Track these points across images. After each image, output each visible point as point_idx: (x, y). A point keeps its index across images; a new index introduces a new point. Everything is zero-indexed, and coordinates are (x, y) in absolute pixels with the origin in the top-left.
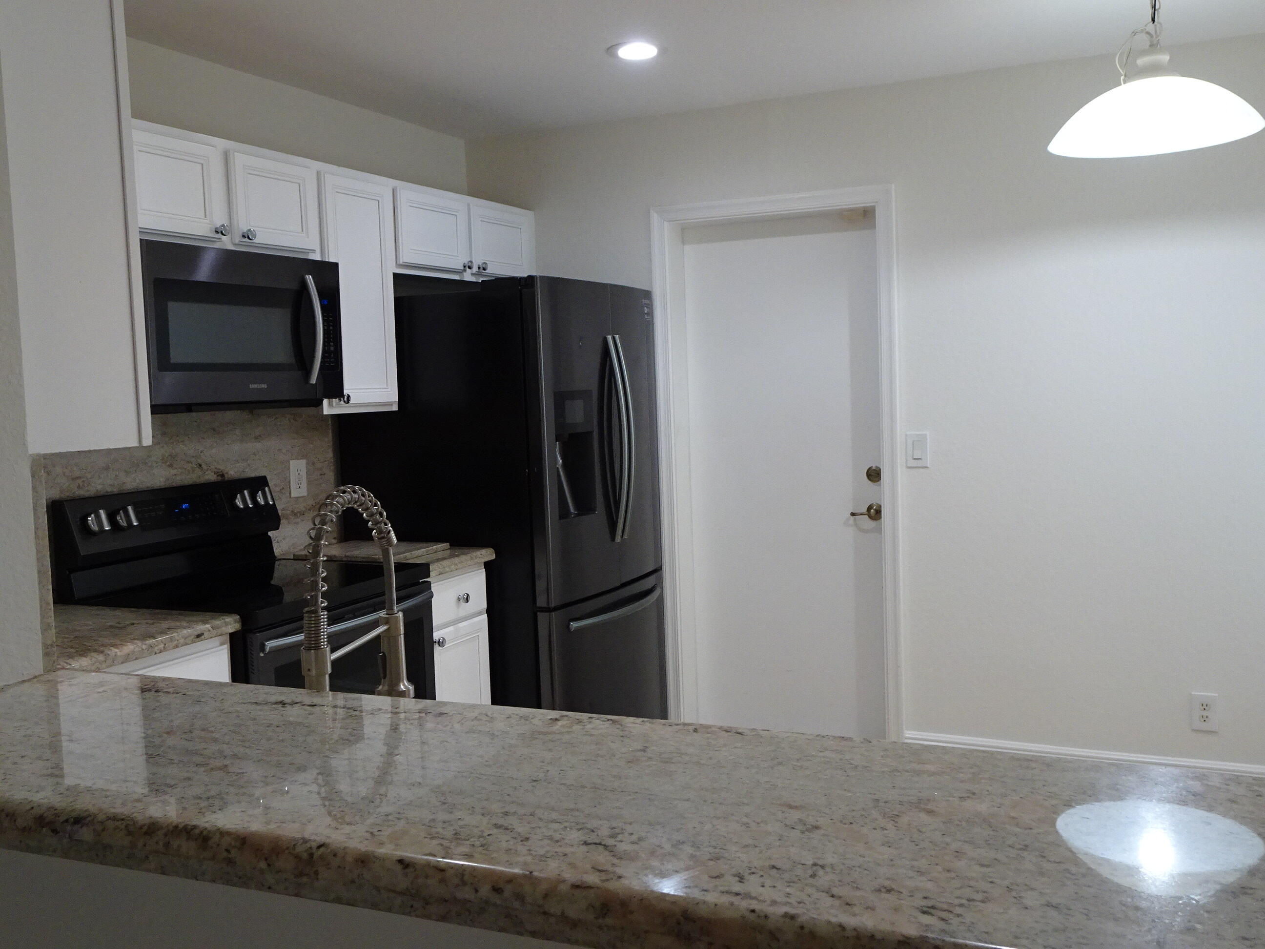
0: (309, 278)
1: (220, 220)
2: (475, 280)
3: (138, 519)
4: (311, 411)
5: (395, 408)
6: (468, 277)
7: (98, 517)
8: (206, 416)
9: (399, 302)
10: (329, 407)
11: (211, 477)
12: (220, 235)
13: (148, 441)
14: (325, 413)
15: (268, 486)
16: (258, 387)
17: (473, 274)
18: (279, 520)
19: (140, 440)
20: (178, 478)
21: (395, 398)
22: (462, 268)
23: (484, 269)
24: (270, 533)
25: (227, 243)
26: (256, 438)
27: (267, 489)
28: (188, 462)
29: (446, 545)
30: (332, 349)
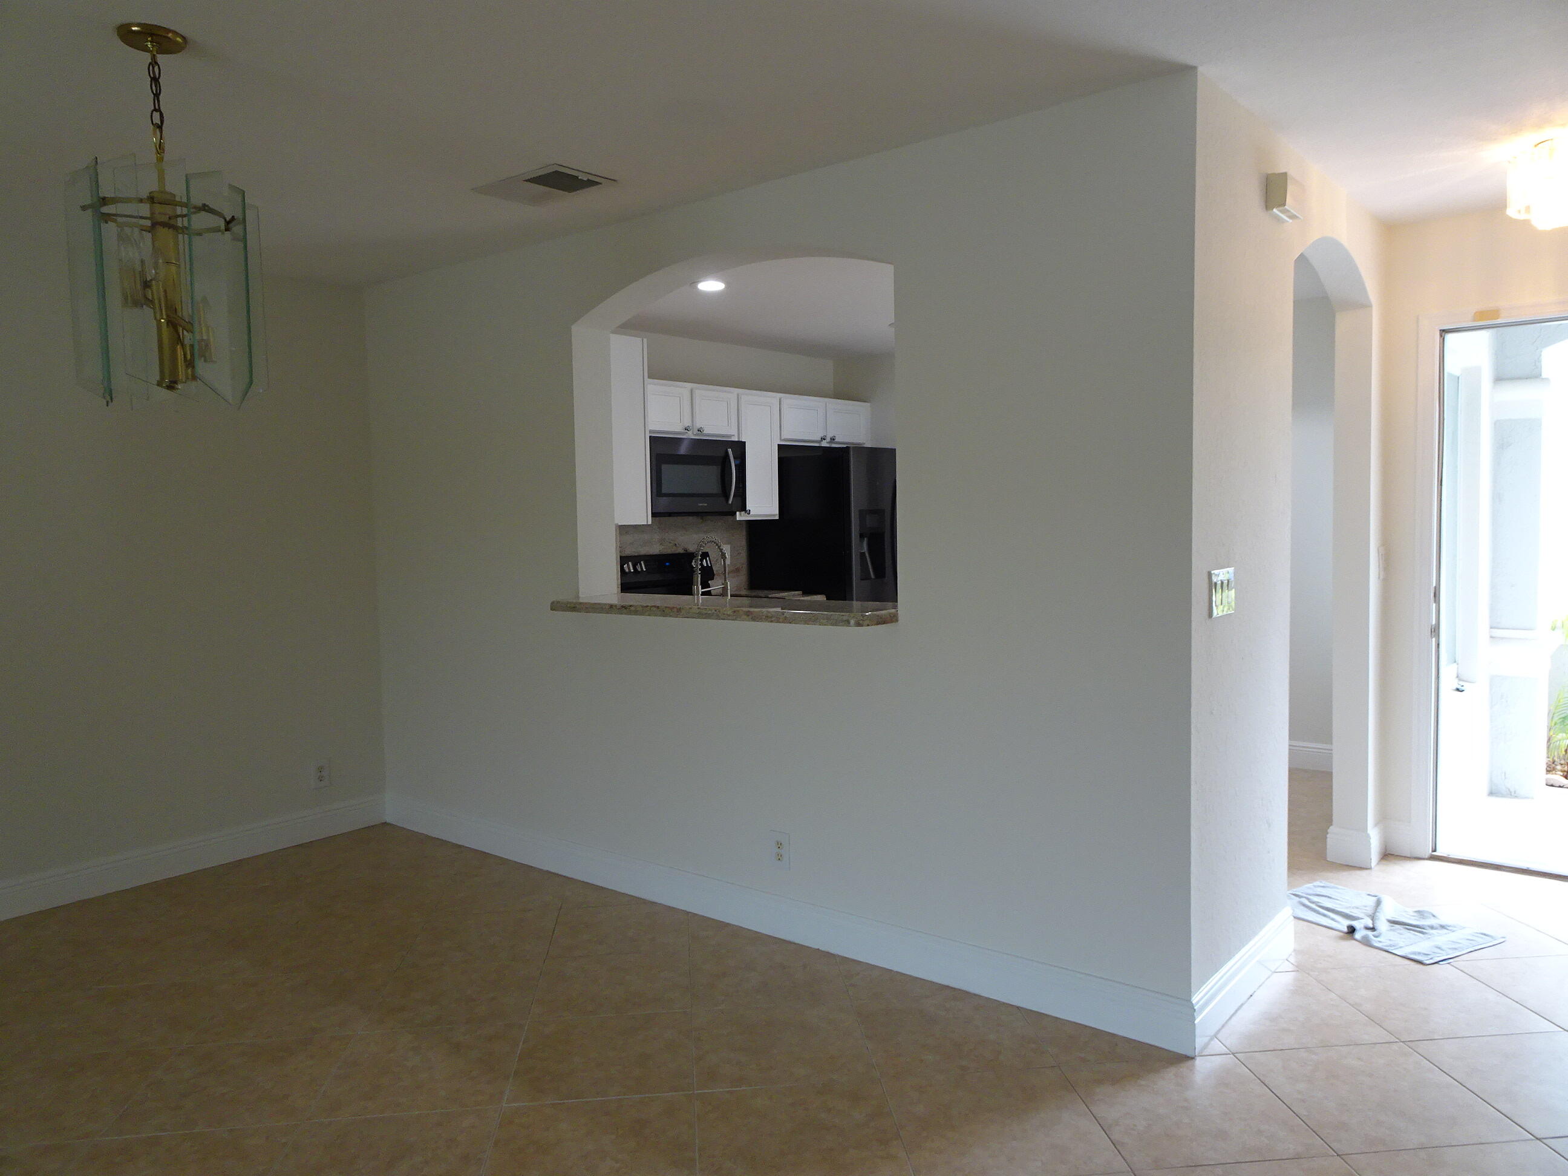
0: (730, 450)
1: (687, 423)
2: (828, 446)
3: (646, 568)
4: (730, 518)
5: (777, 518)
6: (824, 444)
7: (628, 565)
8: (679, 519)
9: (781, 461)
10: (740, 516)
11: (680, 550)
12: (687, 431)
13: (650, 522)
14: (738, 519)
15: (709, 556)
16: (702, 505)
17: (827, 443)
18: (714, 575)
19: (647, 522)
20: (665, 550)
21: (777, 512)
22: (820, 439)
23: (834, 440)
24: (709, 582)
25: (690, 435)
26: (704, 532)
27: (708, 558)
28: (670, 543)
29: (800, 592)
30: (741, 486)
